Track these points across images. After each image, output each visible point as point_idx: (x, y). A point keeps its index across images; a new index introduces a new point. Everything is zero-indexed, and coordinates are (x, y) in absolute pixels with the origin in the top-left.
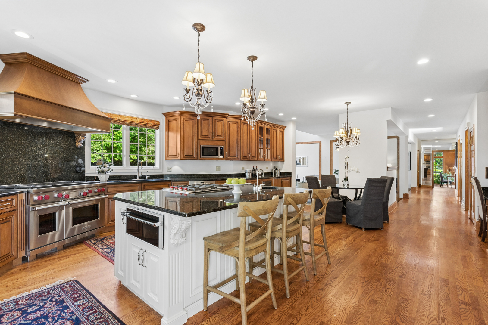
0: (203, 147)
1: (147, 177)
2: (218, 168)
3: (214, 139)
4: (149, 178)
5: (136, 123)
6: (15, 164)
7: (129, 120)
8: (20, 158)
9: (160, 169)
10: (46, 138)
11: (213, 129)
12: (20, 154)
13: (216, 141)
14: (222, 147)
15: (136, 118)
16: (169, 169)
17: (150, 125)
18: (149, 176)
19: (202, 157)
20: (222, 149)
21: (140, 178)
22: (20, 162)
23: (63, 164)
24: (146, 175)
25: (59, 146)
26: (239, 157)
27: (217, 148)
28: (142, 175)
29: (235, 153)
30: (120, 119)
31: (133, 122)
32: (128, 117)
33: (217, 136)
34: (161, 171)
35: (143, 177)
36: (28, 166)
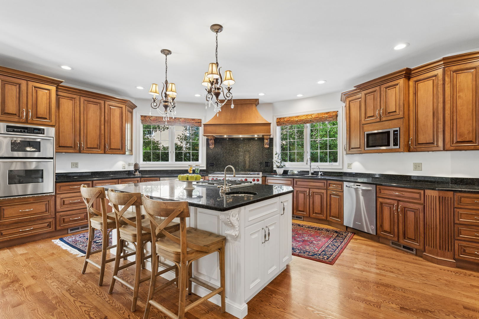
0: (367, 134)
1: (320, 173)
2: (417, 166)
3: (384, 119)
4: (321, 175)
5: (311, 119)
6: (227, 161)
7: (304, 118)
8: (229, 157)
9: (340, 166)
10: (244, 144)
11: (382, 104)
12: (229, 155)
13: (387, 122)
14: (397, 131)
15: (311, 115)
16: (349, 165)
17: (325, 118)
18: (322, 173)
19: (366, 149)
20: (397, 134)
21: (312, 174)
22: (229, 160)
23: (255, 161)
24: (319, 172)
25: (252, 149)
26: (441, 144)
27: (388, 133)
28: (315, 172)
29: (432, 138)
30: (297, 119)
31: (308, 119)
32: (304, 115)
33: (388, 113)
34: (341, 167)
35: (316, 173)
36: (233, 162)
